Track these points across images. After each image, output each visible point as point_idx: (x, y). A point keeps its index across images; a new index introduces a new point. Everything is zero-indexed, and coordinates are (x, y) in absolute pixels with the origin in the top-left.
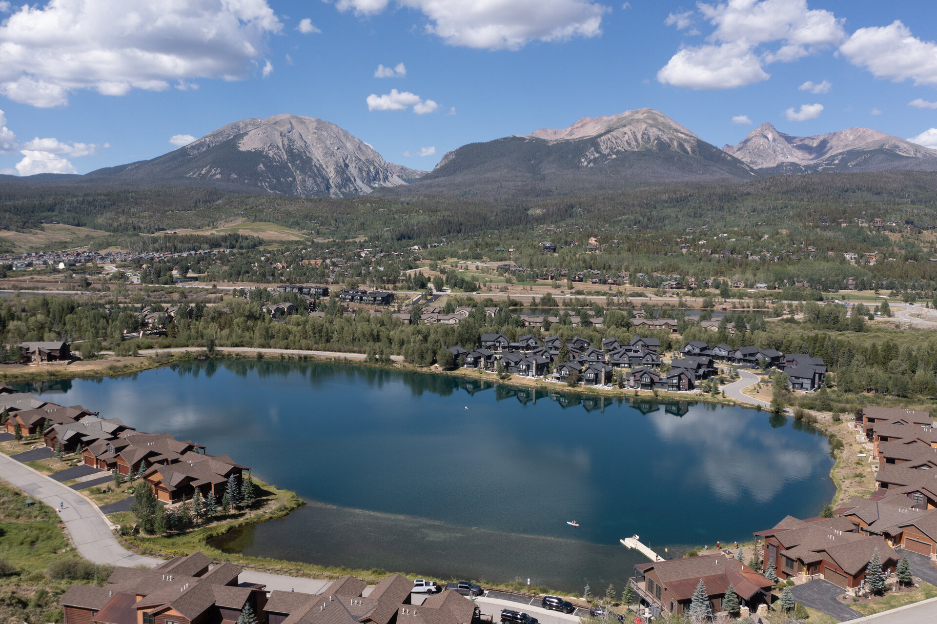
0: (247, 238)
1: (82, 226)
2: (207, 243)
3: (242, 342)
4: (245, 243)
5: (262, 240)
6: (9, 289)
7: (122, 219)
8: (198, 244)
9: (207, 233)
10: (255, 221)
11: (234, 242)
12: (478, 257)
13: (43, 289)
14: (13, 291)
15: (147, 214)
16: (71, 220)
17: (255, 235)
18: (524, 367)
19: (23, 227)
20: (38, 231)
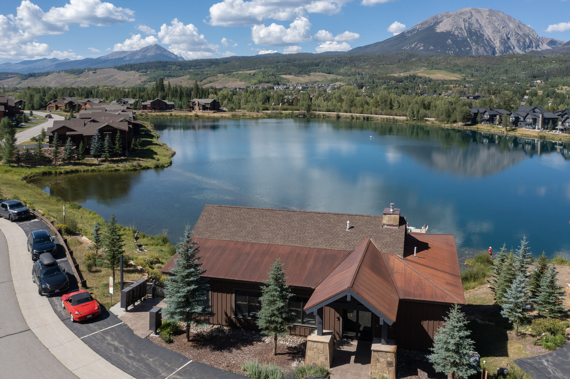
0: (421, 78)
1: (332, 74)
2: (394, 80)
3: (334, 109)
4: (419, 80)
5: (432, 79)
7: (353, 70)
8: (388, 81)
9: (396, 75)
10: (432, 69)
16: (326, 71)
17: (427, 76)
19: (299, 73)
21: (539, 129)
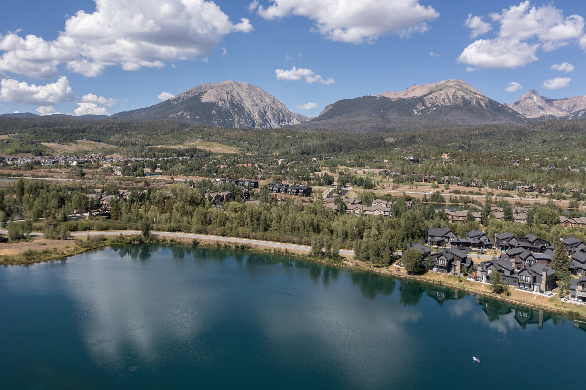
0: (202, 151)
1: (101, 142)
2: (176, 153)
4: (200, 154)
5: (212, 153)
6: (29, 176)
7: (126, 139)
8: (170, 154)
9: (176, 147)
10: (208, 141)
11: (193, 153)
12: (361, 166)
13: (52, 177)
14: (31, 178)
15: (141, 136)
16: (95, 138)
17: (207, 149)
18: (528, 279)
19: (63, 141)
20: (73, 144)
21: (541, 292)
